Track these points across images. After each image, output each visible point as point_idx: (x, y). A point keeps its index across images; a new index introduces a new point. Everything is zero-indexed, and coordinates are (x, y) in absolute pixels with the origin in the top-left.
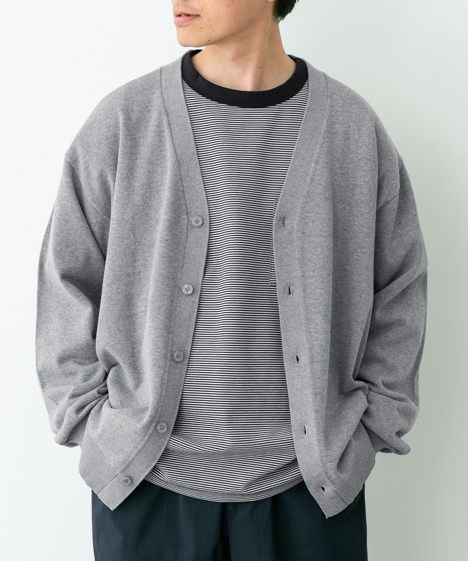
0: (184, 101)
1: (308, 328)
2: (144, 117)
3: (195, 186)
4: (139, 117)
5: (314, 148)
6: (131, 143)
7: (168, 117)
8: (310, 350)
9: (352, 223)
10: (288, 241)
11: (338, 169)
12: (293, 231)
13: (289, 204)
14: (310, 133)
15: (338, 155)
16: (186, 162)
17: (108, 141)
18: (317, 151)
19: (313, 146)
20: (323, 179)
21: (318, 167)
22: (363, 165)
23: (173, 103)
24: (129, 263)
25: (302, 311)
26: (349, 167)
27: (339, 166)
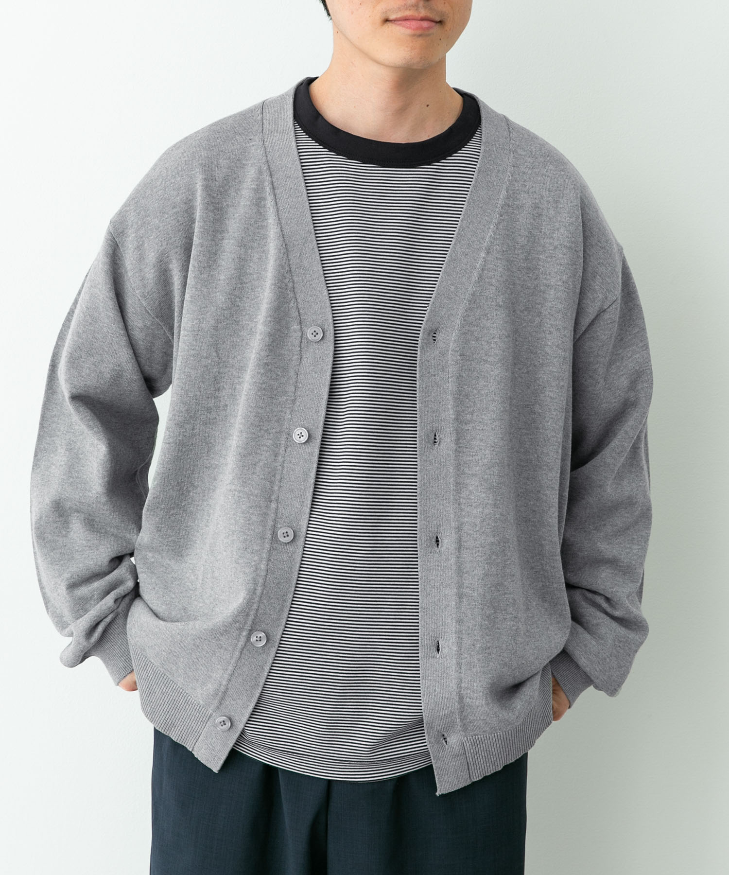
0: (296, 153)
1: (458, 497)
2: (234, 176)
3: (311, 280)
4: (227, 176)
5: (486, 229)
6: (215, 215)
7: (271, 177)
8: (457, 530)
9: (543, 343)
10: (439, 365)
11: (521, 261)
12: (448, 351)
13: (444, 310)
14: (481, 205)
15: (522, 241)
16: (298, 245)
17: (175, 210)
18: (489, 234)
19: (484, 226)
20: (496, 276)
21: (490, 258)
22: (561, 256)
23: (279, 156)
24: (209, 392)
25: (451, 471)
26: (538, 258)
27: (524, 258)
